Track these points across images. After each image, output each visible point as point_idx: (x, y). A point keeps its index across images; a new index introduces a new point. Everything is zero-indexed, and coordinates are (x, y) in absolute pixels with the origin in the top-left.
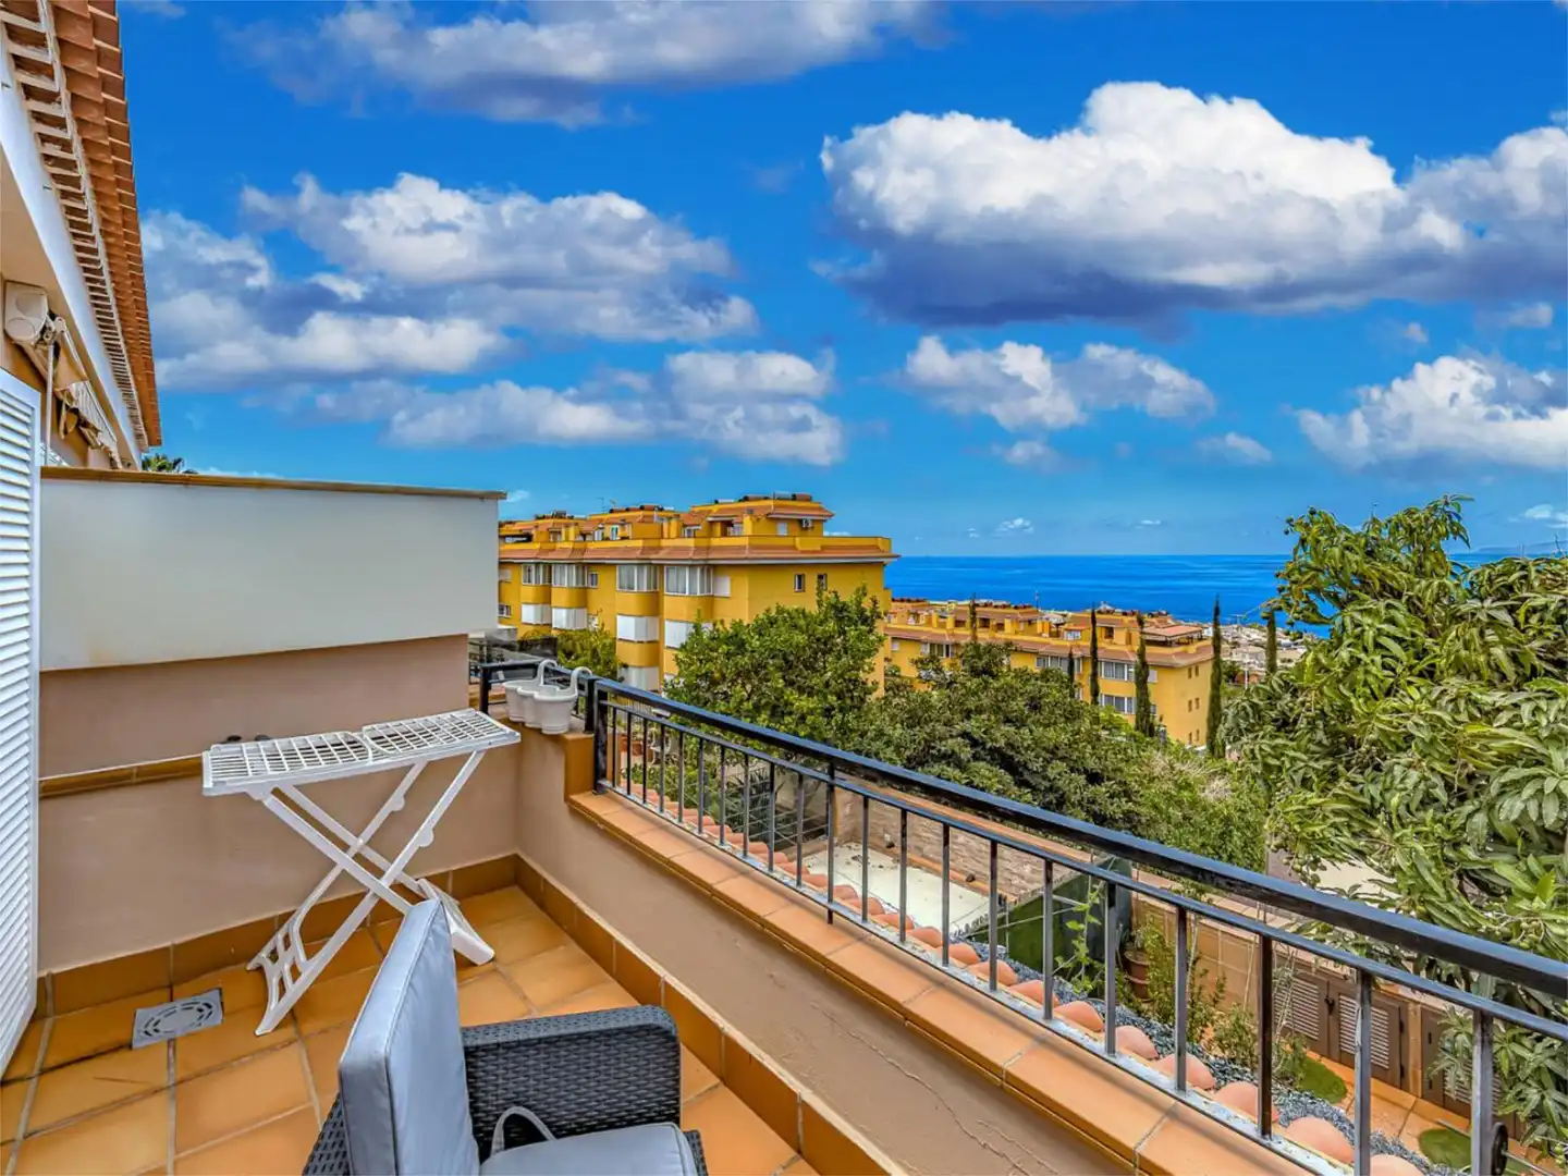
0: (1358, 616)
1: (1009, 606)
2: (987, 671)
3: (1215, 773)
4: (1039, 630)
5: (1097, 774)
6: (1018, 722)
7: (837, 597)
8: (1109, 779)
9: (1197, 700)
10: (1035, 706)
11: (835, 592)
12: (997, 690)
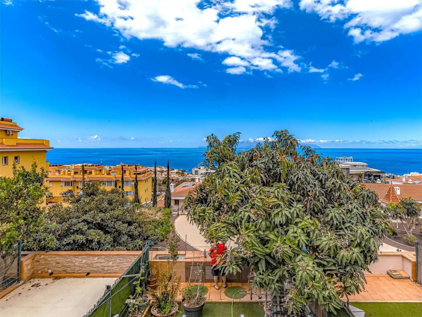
0: (228, 167)
1: (94, 166)
2: (93, 194)
3: (158, 211)
4: (103, 173)
5: (130, 221)
6: (104, 211)
7: (24, 169)
8: (134, 223)
9: (147, 189)
10: (110, 204)
11: (23, 167)
12: (97, 201)
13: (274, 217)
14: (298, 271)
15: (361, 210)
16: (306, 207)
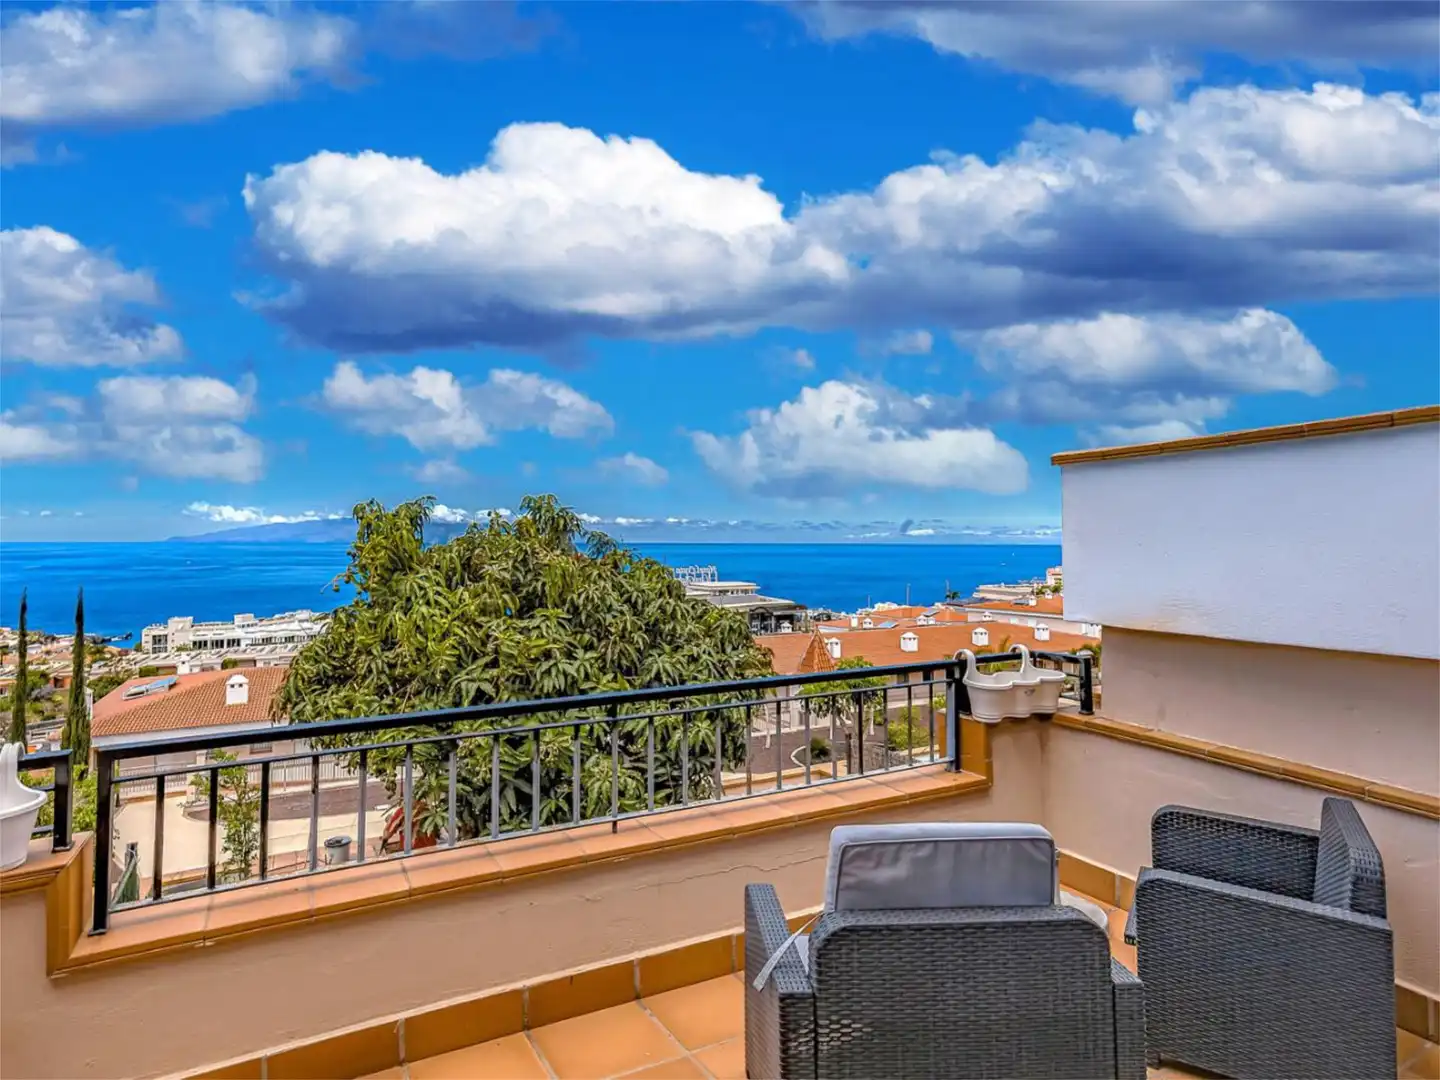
0: (419, 581)
13: (542, 678)
14: (592, 784)
15: (716, 658)
16: (604, 660)
